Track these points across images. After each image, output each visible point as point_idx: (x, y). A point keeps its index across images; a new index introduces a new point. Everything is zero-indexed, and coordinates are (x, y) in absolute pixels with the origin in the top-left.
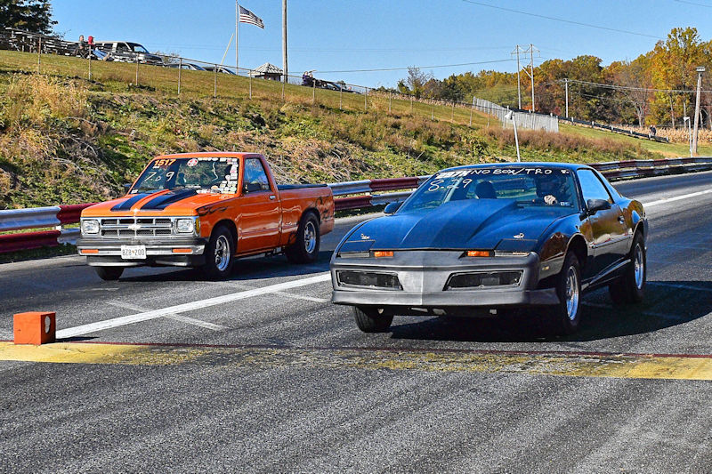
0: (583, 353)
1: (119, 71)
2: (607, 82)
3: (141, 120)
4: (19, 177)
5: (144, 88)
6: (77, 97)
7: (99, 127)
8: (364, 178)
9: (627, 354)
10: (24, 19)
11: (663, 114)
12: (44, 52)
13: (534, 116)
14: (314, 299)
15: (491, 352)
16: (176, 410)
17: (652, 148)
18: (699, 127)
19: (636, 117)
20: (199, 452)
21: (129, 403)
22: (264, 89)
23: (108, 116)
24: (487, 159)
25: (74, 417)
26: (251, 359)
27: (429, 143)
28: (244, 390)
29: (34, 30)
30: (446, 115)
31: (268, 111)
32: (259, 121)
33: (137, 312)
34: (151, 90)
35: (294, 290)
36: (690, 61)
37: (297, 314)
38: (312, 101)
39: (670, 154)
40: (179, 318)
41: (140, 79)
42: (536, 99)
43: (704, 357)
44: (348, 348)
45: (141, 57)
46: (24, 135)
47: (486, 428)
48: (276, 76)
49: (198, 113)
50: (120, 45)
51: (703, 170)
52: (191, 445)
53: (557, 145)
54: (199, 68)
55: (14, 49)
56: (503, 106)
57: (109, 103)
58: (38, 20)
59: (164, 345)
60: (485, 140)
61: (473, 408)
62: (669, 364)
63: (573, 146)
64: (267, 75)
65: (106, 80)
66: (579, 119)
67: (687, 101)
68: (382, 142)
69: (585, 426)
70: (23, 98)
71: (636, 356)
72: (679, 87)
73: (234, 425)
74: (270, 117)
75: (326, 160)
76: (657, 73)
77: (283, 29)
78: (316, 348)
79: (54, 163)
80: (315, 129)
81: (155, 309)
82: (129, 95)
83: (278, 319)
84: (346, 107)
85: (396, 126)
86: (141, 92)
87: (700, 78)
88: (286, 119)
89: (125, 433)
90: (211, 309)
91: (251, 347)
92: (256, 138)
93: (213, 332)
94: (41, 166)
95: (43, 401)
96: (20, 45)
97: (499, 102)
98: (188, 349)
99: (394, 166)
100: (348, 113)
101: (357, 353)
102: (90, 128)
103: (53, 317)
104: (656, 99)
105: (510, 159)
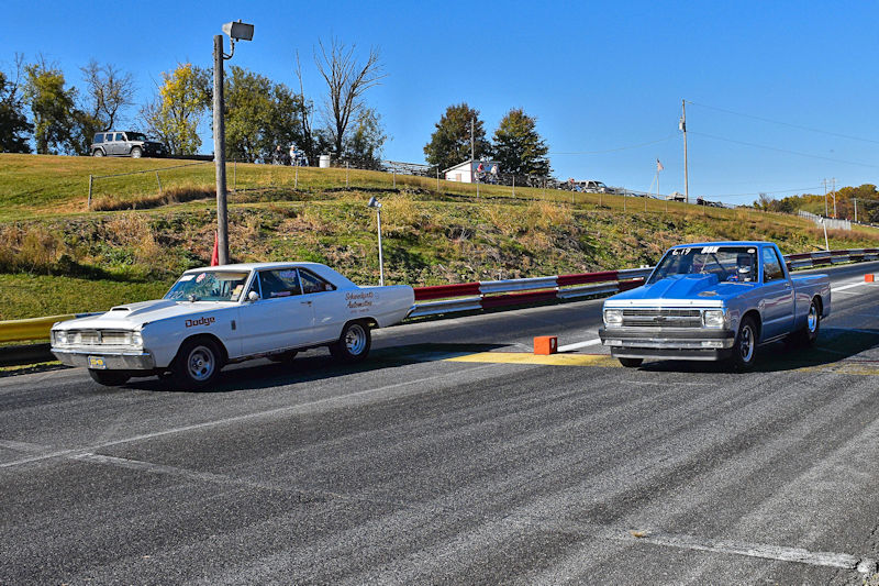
1: (590, 198)
3: (603, 226)
4: (535, 260)
5: (604, 207)
6: (566, 213)
7: (580, 231)
10: (535, 169)
12: (547, 188)
13: (836, 220)
22: (674, 207)
23: (584, 224)
24: (808, 246)
29: (540, 175)
30: (782, 221)
31: (677, 220)
32: (672, 226)
34: (609, 208)
38: (703, 213)
41: (602, 202)
45: (603, 189)
46: (536, 236)
48: (681, 199)
49: (636, 221)
50: (590, 183)
53: (850, 238)
54: (636, 195)
55: (529, 186)
56: (817, 215)
57: (584, 217)
58: (543, 170)
60: (807, 235)
63: (860, 238)
64: (676, 199)
65: (582, 203)
66: (863, 222)
70: (536, 214)
74: (678, 223)
79: (554, 251)
80: (705, 229)
82: (596, 211)
84: (723, 217)
85: (753, 228)
86: (603, 210)
88: (688, 224)
92: (670, 235)
94: (546, 253)
96: (533, 184)
97: (814, 212)
100: (724, 220)
102: (575, 231)
103: (556, 339)
105: (821, 247)
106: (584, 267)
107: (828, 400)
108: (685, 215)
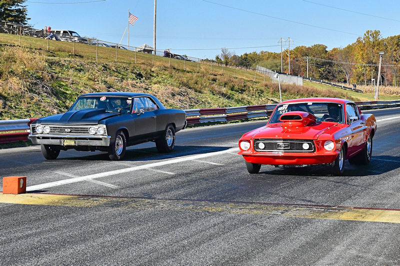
0: (315, 206)
1: (64, 46)
2: (329, 59)
3: (75, 73)
4: (8, 103)
5: (77, 56)
6: (41, 60)
7: (52, 76)
8: (196, 108)
9: (339, 207)
10: (12, 16)
11: (360, 77)
12: (23, 35)
13: (290, 76)
14: (168, 173)
15: (265, 204)
16: (92, 231)
17: (353, 95)
18: (380, 84)
19: (345, 78)
20: (104, 254)
21: (66, 227)
22: (143, 58)
23: (57, 71)
24: (263, 99)
25: (36, 234)
26: (133, 205)
27: (232, 90)
28: (129, 221)
29: (18, 22)
30: (242, 75)
31: (145, 70)
32: (140, 76)
33: (71, 178)
34: (81, 57)
35: (157, 168)
36: (376, 48)
37: (159, 181)
38: (168, 65)
39: (363, 99)
40: (94, 181)
41: (75, 51)
42: (291, 67)
43: (382, 209)
44: (186, 200)
45: (76, 39)
46: (10, 80)
47: (261, 245)
48: (149, 51)
49: (106, 70)
50: (65, 32)
51: (381, 108)
52: (100, 251)
53: (302, 92)
54: (108, 46)
55: (6, 32)
56: (273, 71)
57: (58, 64)
58: (20, 17)
59: (86, 196)
60: (263, 88)
61: (254, 234)
62: (362, 213)
63: (311, 94)
64: (145, 50)
65: (56, 51)
66: (314, 79)
67: (374, 70)
68: (206, 89)
69: (315, 245)
70: (11, 59)
71: (344, 208)
72: (369, 63)
73: (123, 240)
74: (146, 73)
75: (176, 97)
76: (358, 55)
77: (154, 26)
78: (169, 199)
79: (27, 95)
80: (170, 80)
81: (81, 176)
82: (69, 59)
83: (148, 183)
84: (188, 69)
85: (214, 80)
86: (76, 58)
87: (381, 58)
88: (154, 75)
89: (63, 244)
90: (112, 177)
91: (133, 198)
92: (138, 84)
93: (112, 189)
94: (19, 97)
95: (18, 225)
96: (10, 31)
97: (270, 69)
98: (99, 199)
99: (213, 101)
100: (188, 72)
101: (191, 202)
102: (47, 77)
103: (25, 179)
104: (356, 69)
105: (276, 100)
106: (56, 111)
107: (276, 240)
108: (152, 66)
